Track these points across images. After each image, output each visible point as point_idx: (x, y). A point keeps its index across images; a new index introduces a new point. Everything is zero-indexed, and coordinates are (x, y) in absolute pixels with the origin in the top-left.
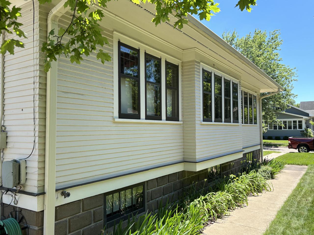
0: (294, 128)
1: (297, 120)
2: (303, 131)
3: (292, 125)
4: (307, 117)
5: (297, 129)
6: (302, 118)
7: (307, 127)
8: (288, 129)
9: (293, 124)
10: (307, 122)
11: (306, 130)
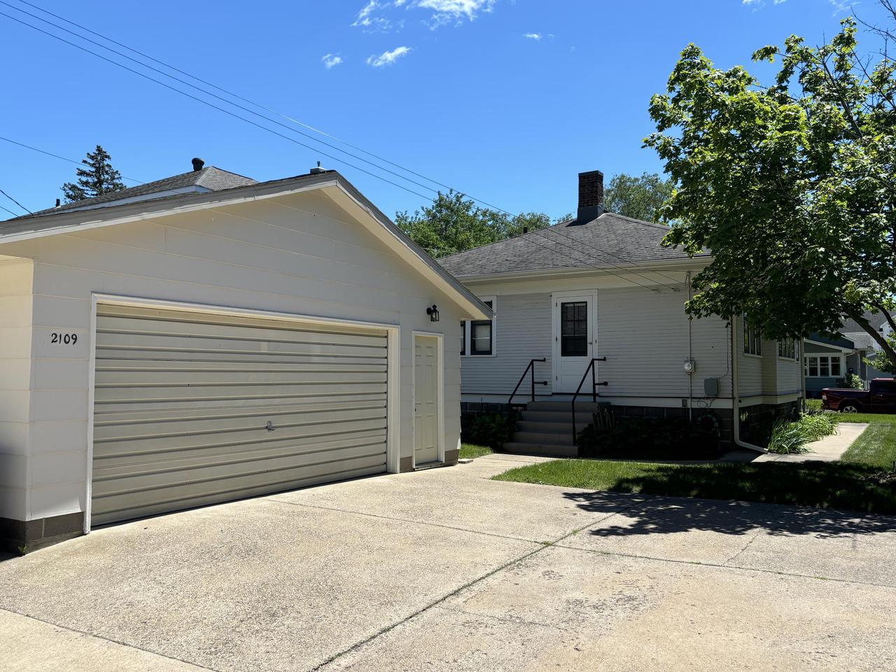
0: (822, 374)
1: (830, 355)
2: (842, 380)
3: (819, 367)
4: (850, 351)
5: (828, 375)
6: (841, 351)
7: (850, 371)
8: (811, 375)
9: (821, 365)
10: (850, 359)
11: (850, 379)
